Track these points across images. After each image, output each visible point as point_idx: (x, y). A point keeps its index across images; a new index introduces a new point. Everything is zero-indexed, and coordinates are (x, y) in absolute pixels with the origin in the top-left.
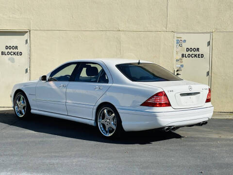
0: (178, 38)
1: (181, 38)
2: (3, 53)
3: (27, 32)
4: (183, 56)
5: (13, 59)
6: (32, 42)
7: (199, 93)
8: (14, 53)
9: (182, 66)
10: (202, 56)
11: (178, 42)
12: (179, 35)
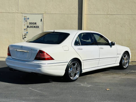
0: (24, 17)
1: (26, 17)
4: (28, 27)
9: (27, 32)
10: (38, 27)
11: (25, 19)
12: (25, 15)
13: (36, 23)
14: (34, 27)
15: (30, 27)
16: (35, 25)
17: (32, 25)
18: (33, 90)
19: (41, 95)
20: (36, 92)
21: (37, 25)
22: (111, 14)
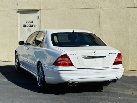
2: (24, 26)
3: (39, 11)
5: (30, 30)
6: (41, 17)
7: (106, 57)
8: (31, 26)
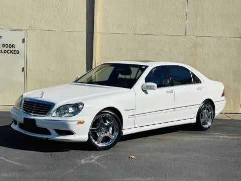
13: (13, 46)
14: (11, 52)
15: (3, 52)
16: (12, 49)
17: (7, 49)
18: (7, 160)
19: (21, 170)
20: (12, 164)
21: (16, 49)
22: (140, 33)
